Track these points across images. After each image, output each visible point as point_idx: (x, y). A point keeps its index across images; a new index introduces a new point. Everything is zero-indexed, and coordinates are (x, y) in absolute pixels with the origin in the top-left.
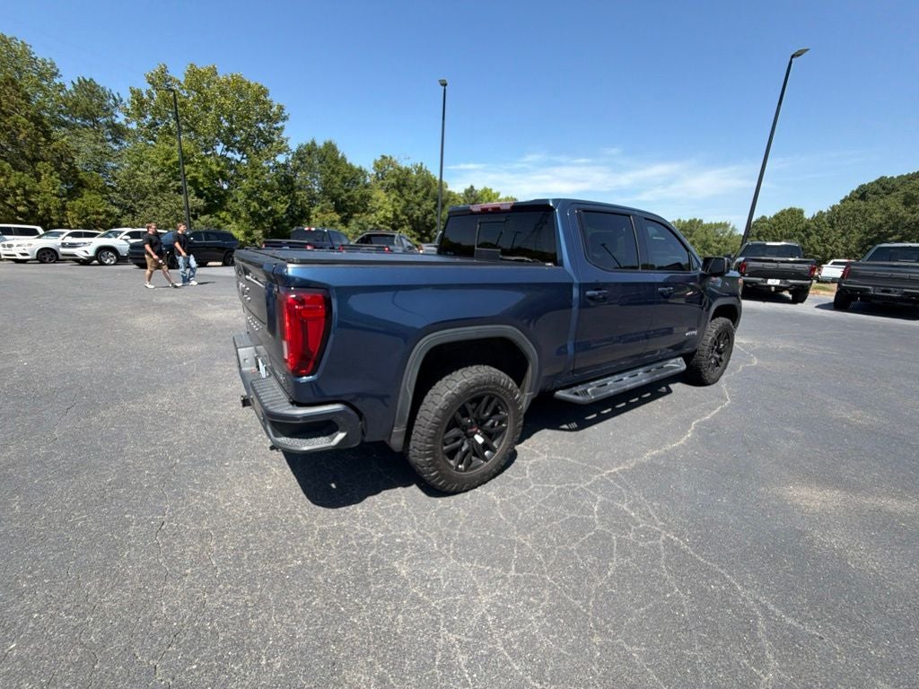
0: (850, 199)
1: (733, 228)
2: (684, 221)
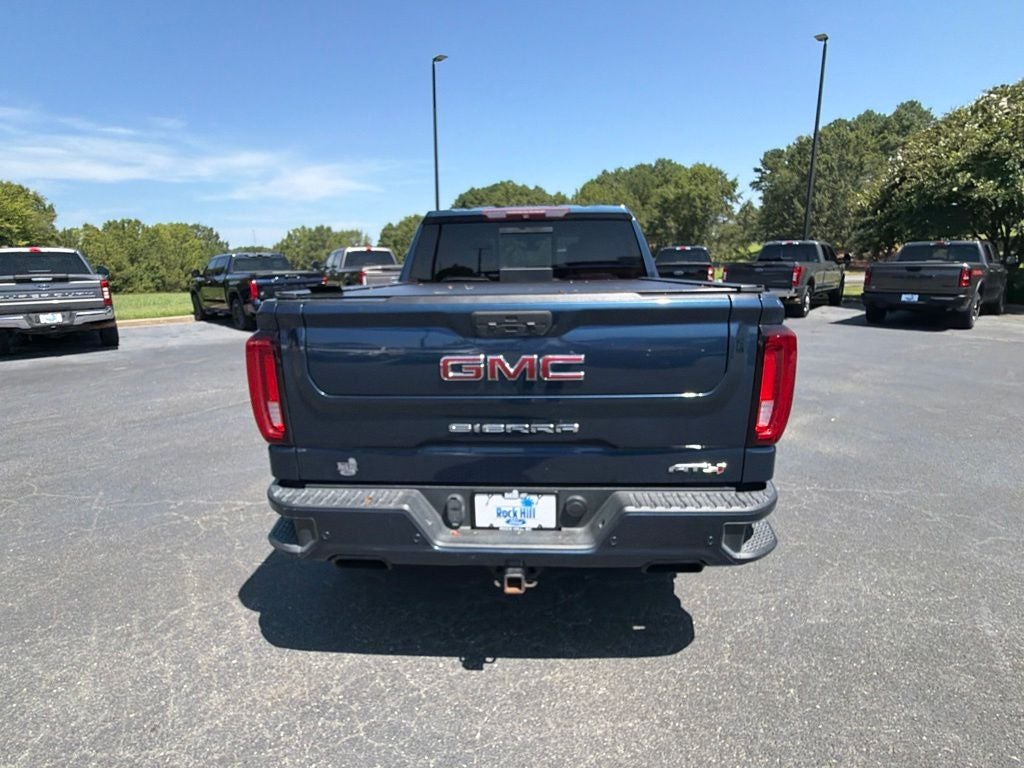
0: (597, 181)
1: (366, 237)
2: (310, 230)
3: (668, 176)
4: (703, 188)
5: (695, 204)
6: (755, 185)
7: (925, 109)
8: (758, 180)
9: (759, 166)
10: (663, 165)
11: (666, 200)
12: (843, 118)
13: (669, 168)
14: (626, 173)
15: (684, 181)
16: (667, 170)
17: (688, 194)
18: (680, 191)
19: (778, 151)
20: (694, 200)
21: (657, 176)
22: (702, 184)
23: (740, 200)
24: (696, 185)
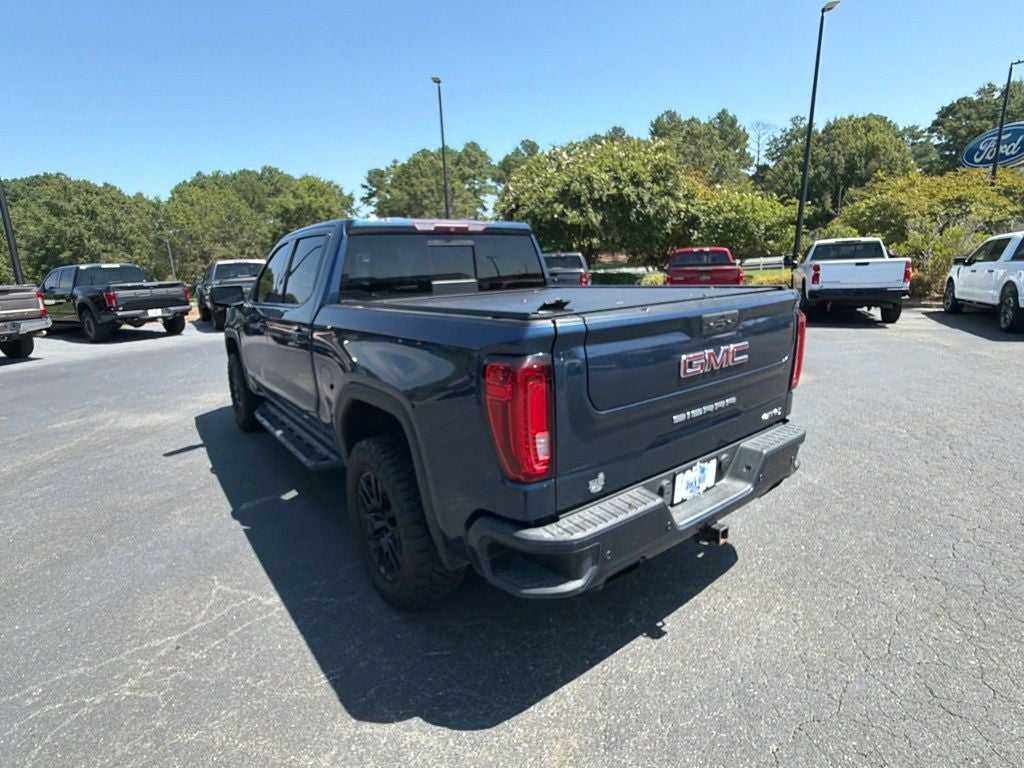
3: (278, 185)
4: (322, 199)
5: (318, 215)
6: (366, 200)
7: (483, 150)
8: (367, 196)
9: (366, 183)
10: (270, 173)
11: (287, 211)
12: (428, 149)
13: (278, 176)
14: (226, 177)
15: (301, 191)
16: (276, 179)
17: (310, 205)
18: (300, 201)
19: (379, 171)
20: (316, 211)
21: (266, 183)
22: (321, 196)
23: (359, 214)
24: (316, 197)
